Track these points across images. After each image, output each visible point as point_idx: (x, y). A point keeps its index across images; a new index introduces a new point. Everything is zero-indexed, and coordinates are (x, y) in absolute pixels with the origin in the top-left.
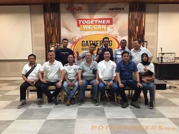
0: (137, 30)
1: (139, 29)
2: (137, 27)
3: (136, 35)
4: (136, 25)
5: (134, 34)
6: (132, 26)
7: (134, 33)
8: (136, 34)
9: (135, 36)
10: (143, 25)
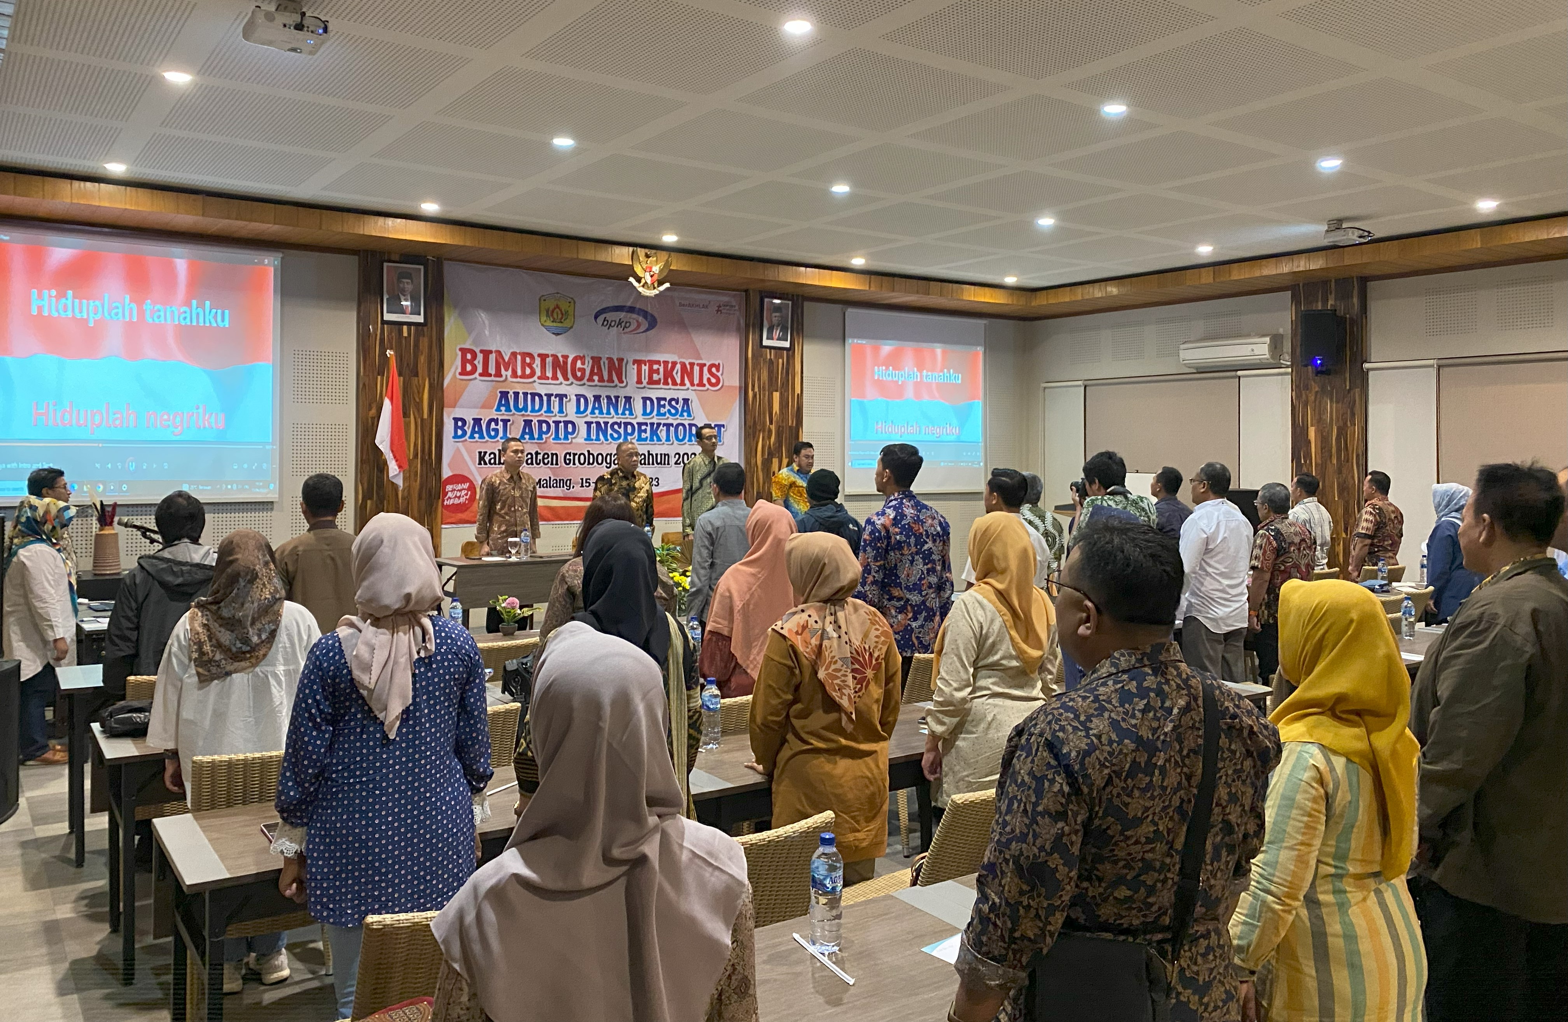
0: (776, 407)
1: (784, 404)
2: (776, 396)
3: (773, 427)
4: (772, 385)
5: (765, 422)
6: (756, 389)
7: (765, 417)
8: (771, 423)
9: (770, 431)
10: (798, 390)
